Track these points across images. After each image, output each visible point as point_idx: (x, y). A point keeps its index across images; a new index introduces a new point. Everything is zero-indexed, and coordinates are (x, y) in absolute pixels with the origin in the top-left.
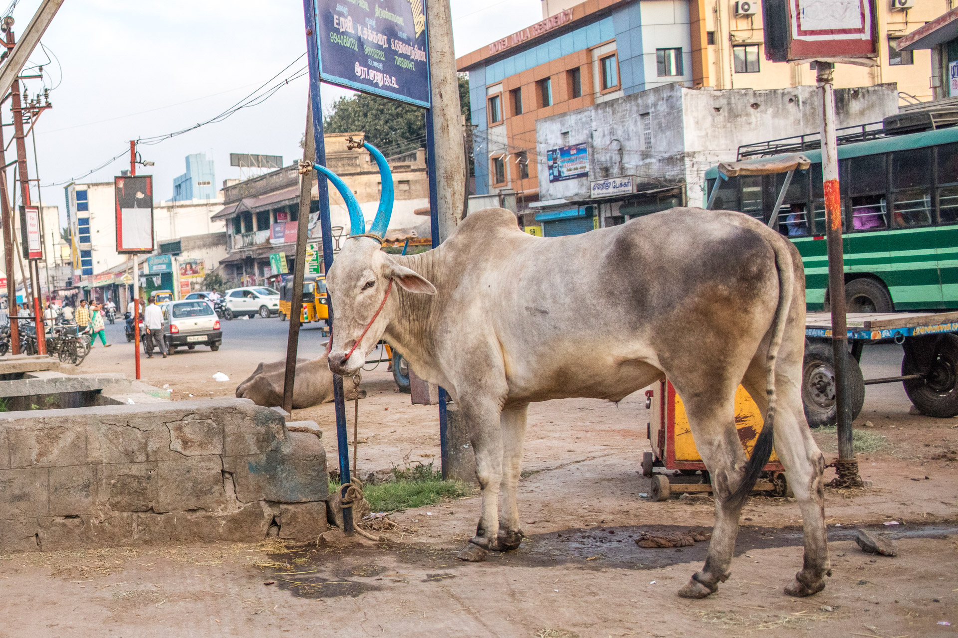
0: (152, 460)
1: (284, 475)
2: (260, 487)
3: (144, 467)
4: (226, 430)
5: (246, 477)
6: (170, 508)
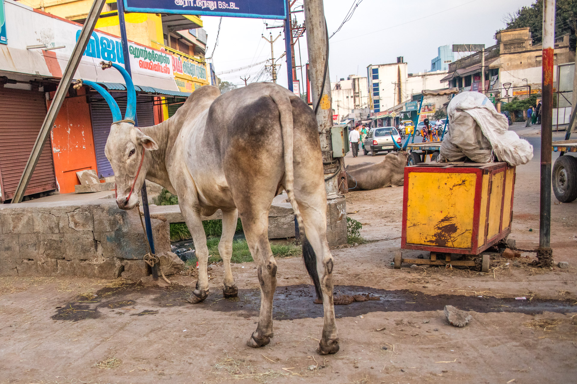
0: (62, 233)
1: (125, 243)
2: (113, 250)
3: (58, 236)
4: (94, 218)
5: (106, 244)
6: (72, 258)
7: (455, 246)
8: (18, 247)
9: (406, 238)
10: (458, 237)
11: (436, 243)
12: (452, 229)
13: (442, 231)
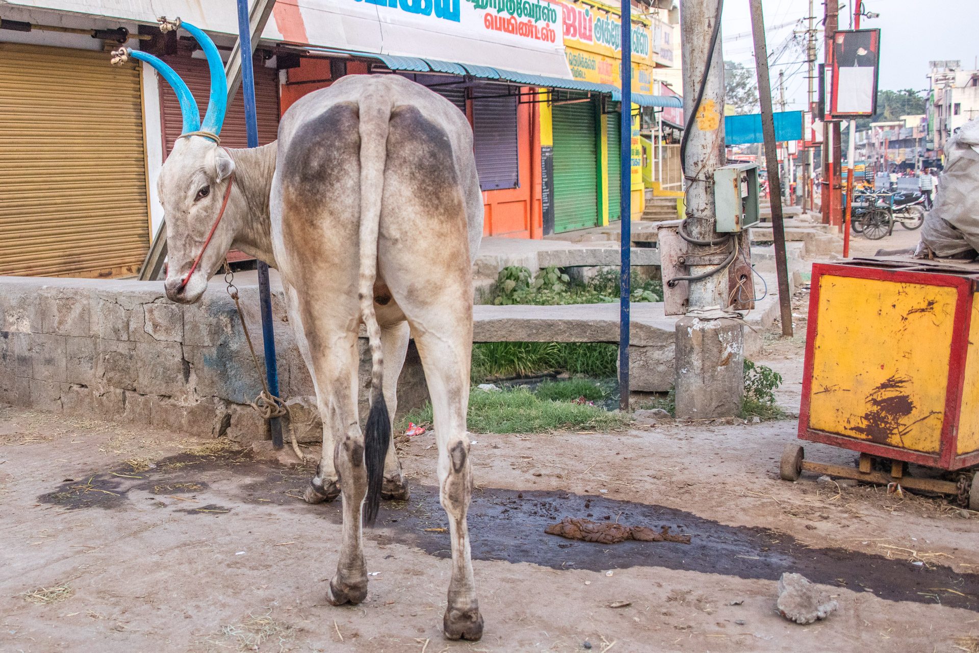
0: (132, 341)
1: (233, 372)
2: (213, 382)
3: (127, 346)
4: (185, 318)
5: (203, 370)
6: (148, 390)
7: (906, 445)
8: (64, 360)
9: (809, 417)
10: (913, 427)
11: (867, 435)
12: (903, 406)
13: (882, 409)
